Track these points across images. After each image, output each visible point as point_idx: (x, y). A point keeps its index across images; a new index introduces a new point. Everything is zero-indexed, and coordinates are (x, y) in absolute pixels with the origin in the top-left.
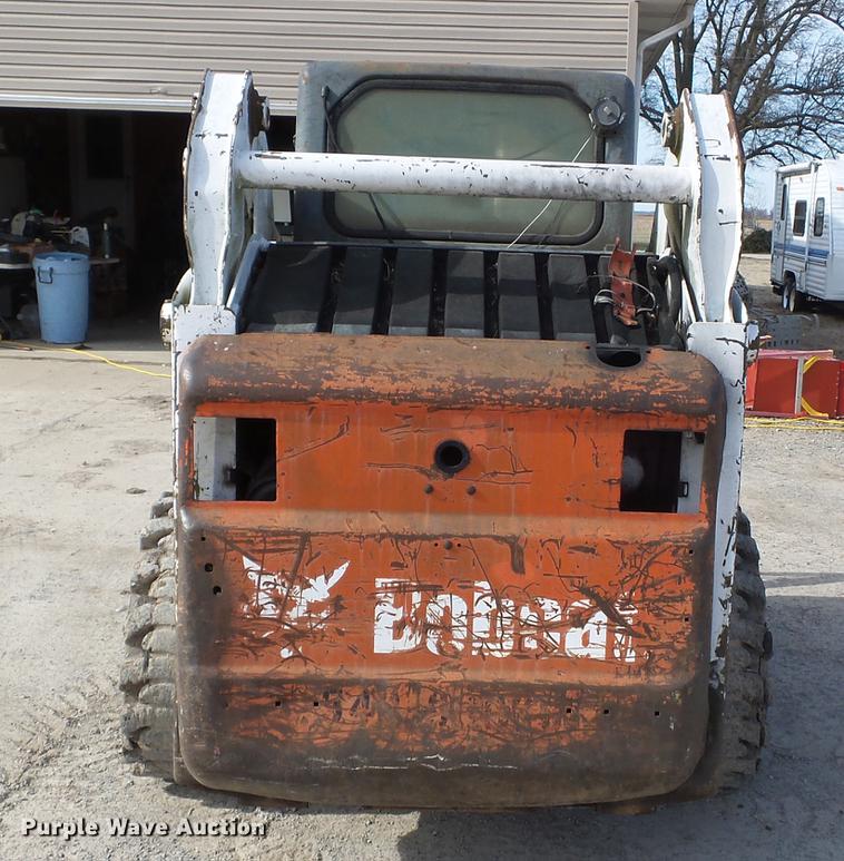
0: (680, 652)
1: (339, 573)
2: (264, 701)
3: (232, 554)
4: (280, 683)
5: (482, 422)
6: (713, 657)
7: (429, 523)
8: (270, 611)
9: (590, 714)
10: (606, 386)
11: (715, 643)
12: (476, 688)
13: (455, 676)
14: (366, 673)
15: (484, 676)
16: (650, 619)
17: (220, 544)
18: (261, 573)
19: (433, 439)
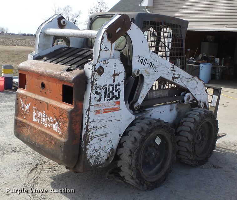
0: (66, 134)
1: (30, 104)
2: (21, 125)
3: (20, 98)
4: (23, 122)
5: (46, 79)
6: (82, 141)
8: (23, 109)
9: (53, 143)
10: (61, 74)
11: (83, 137)
12: (42, 132)
14: (31, 124)
16: (63, 126)
17: (19, 96)
18: (22, 102)
19: (41, 81)
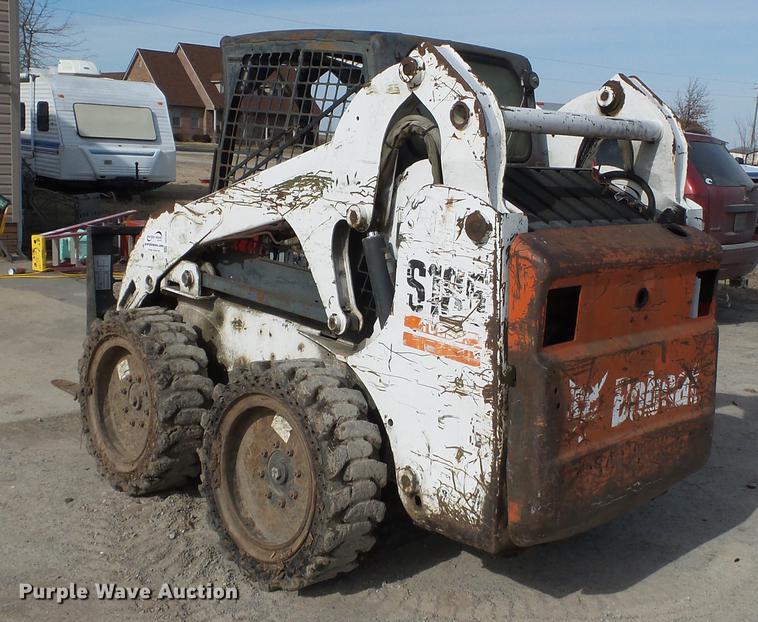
1: (603, 380)
3: (567, 379)
7: (632, 340)
9: (686, 437)
12: (649, 436)
13: (640, 432)
14: (610, 441)
15: (651, 428)
16: (702, 377)
19: (636, 289)
